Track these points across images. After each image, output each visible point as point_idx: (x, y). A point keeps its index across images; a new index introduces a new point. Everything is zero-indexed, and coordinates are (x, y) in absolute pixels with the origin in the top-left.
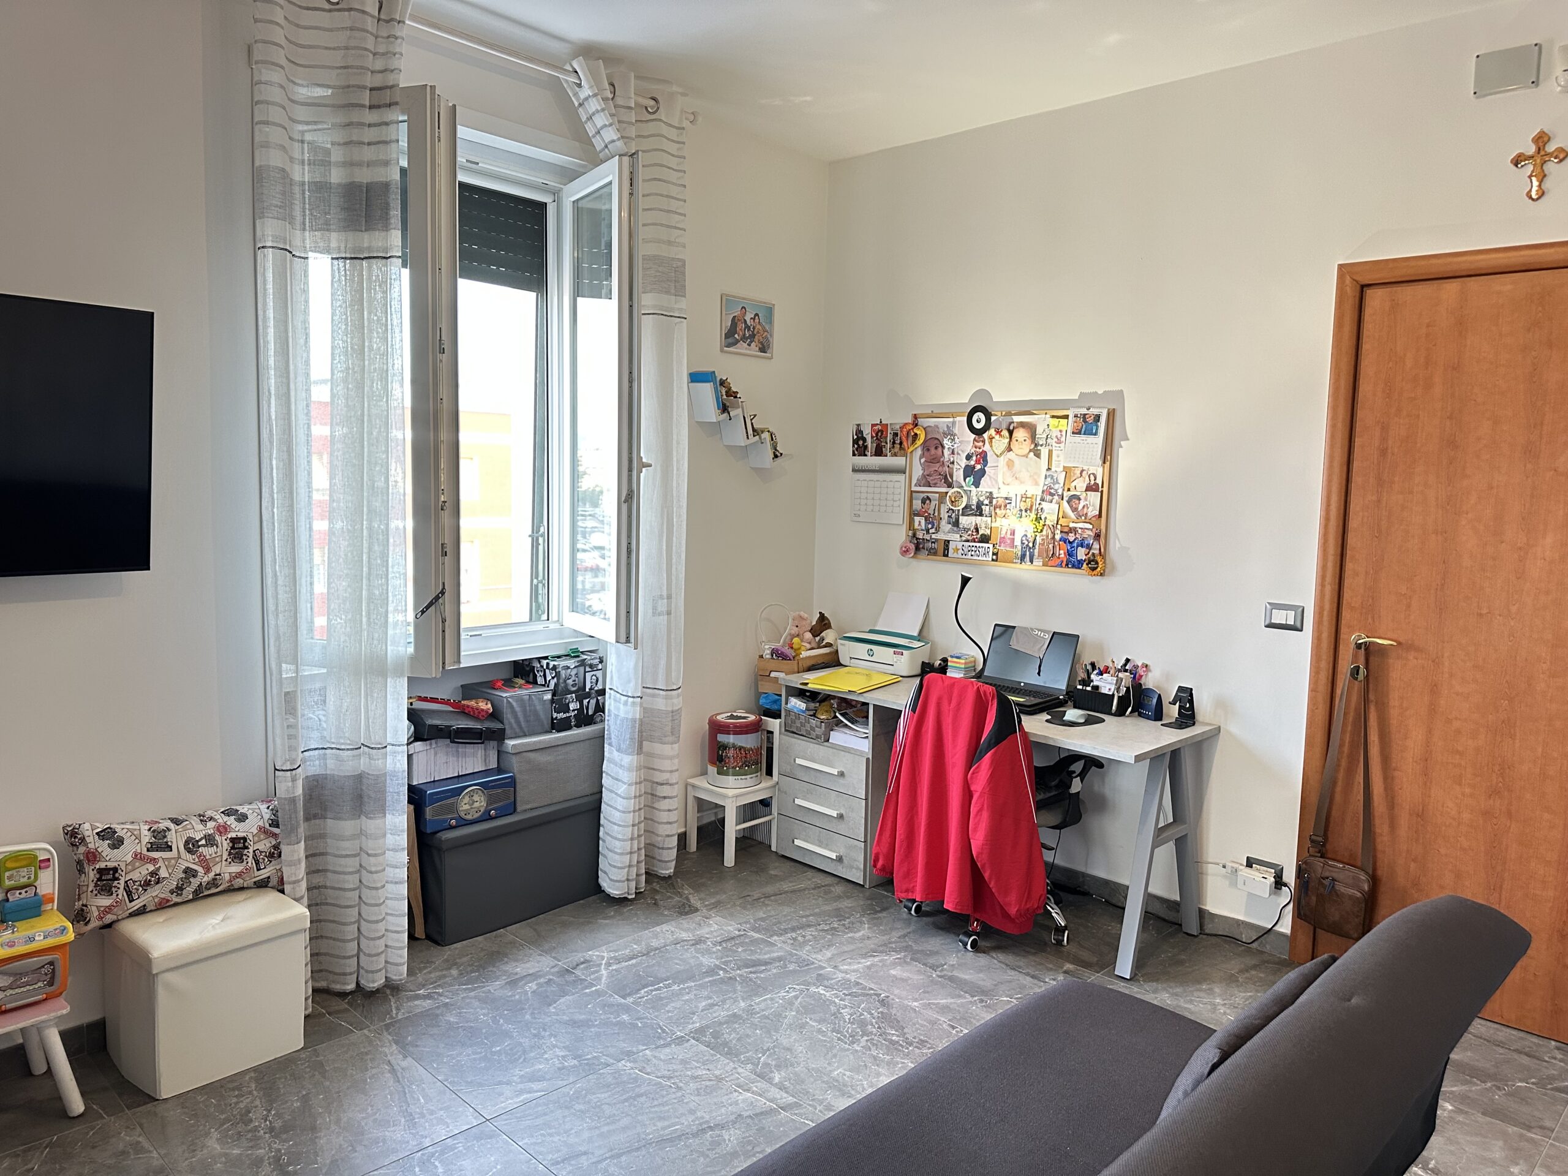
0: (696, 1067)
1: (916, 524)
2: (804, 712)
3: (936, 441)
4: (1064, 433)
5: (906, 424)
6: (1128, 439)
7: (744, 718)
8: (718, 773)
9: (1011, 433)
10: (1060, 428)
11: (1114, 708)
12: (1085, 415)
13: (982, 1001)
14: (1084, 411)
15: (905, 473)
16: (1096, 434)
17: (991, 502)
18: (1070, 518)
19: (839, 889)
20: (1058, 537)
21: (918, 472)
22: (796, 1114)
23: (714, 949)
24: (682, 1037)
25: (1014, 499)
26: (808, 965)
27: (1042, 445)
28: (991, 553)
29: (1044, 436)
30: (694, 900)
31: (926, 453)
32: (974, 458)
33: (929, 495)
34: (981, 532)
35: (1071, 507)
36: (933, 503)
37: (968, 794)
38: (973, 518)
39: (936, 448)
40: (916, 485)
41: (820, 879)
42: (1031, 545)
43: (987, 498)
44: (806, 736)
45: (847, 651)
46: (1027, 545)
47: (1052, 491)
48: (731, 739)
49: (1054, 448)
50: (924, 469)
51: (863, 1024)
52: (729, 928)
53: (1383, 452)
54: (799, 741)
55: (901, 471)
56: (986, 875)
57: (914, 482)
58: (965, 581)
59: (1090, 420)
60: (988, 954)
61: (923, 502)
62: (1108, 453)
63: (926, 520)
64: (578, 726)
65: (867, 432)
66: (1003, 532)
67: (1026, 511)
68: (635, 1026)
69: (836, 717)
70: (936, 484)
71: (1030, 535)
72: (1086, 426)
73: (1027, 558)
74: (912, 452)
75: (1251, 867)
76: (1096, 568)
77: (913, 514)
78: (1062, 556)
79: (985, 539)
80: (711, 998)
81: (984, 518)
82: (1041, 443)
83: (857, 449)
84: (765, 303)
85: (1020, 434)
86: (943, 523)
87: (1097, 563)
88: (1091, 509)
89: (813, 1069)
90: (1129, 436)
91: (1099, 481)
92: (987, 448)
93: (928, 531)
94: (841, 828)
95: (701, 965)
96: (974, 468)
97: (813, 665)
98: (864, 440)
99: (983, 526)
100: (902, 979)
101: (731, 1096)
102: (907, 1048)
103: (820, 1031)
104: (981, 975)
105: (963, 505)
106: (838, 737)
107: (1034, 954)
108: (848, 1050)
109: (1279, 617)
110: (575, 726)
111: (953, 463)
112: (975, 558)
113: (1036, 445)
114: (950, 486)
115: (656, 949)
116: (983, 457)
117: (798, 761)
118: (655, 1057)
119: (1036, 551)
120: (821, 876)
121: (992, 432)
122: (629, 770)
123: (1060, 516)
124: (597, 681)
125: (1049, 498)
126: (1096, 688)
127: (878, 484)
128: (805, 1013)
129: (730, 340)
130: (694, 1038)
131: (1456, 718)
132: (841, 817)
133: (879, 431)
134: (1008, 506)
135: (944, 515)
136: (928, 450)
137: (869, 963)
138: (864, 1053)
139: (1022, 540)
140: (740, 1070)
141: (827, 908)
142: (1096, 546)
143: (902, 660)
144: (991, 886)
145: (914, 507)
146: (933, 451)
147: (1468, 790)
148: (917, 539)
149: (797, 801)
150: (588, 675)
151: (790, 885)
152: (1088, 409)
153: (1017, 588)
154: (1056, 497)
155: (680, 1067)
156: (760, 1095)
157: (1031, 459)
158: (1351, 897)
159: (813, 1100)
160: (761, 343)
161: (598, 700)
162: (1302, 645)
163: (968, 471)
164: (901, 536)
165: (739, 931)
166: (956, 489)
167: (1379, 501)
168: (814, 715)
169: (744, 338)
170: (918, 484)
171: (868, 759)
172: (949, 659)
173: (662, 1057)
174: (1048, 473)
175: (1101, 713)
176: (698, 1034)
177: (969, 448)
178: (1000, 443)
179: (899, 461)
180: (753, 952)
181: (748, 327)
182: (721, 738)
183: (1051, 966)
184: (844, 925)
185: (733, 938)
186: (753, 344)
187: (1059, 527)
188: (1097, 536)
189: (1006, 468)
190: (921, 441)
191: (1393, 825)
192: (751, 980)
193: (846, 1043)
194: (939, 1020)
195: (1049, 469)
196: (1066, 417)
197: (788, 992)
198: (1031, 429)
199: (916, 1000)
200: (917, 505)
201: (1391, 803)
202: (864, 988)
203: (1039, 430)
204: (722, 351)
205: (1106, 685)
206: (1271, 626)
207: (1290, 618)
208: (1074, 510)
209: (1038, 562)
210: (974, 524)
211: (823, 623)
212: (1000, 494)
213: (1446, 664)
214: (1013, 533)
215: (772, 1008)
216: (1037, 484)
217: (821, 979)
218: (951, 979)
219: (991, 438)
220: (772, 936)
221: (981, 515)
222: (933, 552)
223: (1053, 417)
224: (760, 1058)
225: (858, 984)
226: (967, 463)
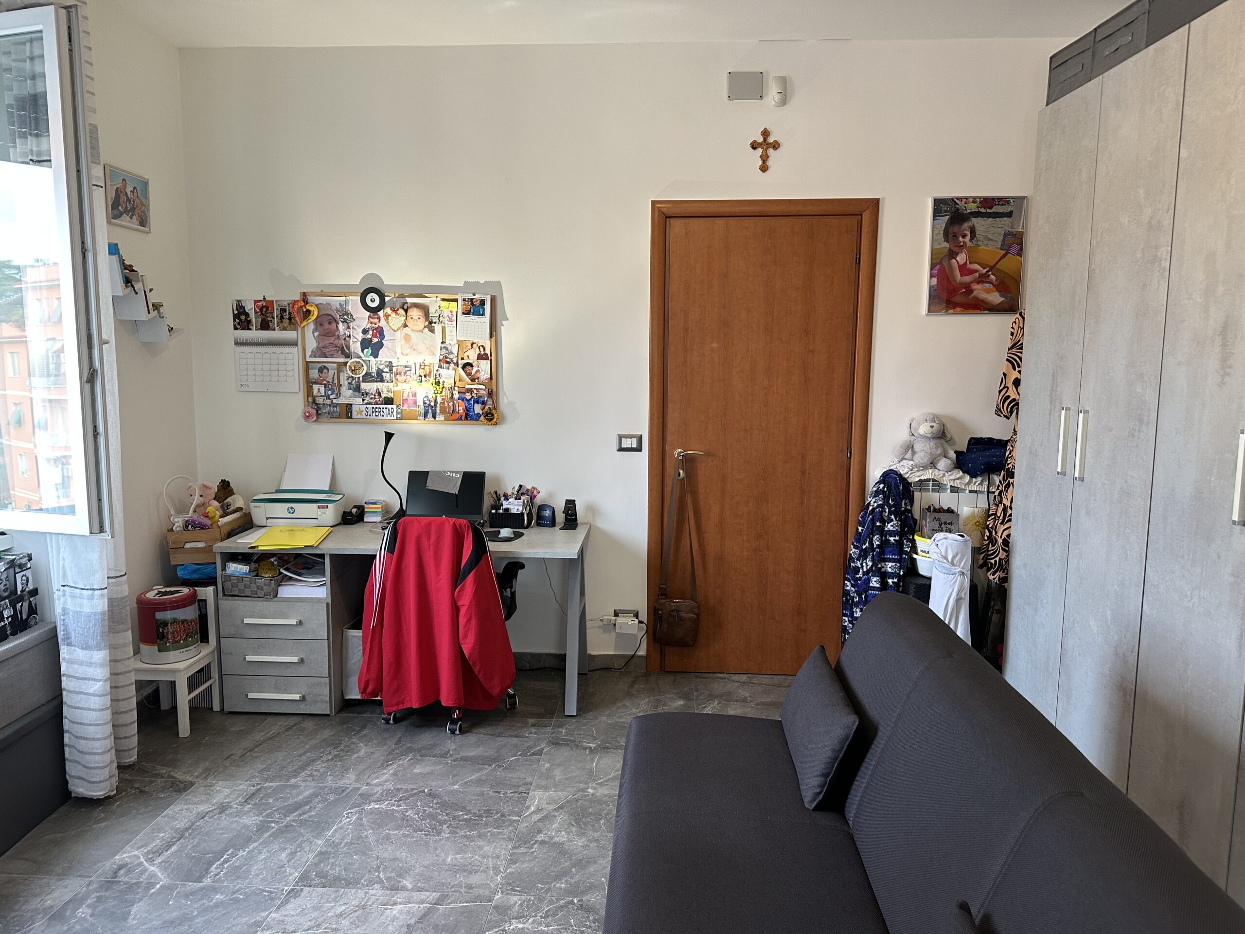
0: (332, 907)
1: (315, 392)
2: (247, 574)
3: (330, 317)
4: (454, 314)
5: (296, 302)
6: (508, 320)
7: (177, 592)
8: (159, 651)
9: (406, 311)
10: (450, 309)
11: (525, 523)
12: (472, 300)
13: (499, 766)
14: (471, 296)
15: (297, 346)
16: (483, 315)
17: (391, 370)
18: (466, 381)
19: (309, 724)
20: (456, 396)
21: (312, 344)
22: (451, 903)
23: (246, 809)
24: (293, 890)
25: (413, 367)
26: (343, 791)
27: (435, 323)
28: (395, 413)
29: (437, 315)
30: (179, 775)
31: (319, 327)
32: (371, 332)
33: (326, 365)
34: (383, 396)
35: (466, 372)
36: (331, 373)
37: (456, 609)
38: (376, 384)
39: (330, 323)
40: (310, 356)
41: (283, 722)
42: (432, 404)
43: (387, 366)
44: (253, 596)
45: (259, 513)
46: (429, 405)
47: (448, 360)
48: (168, 615)
49: (446, 326)
50: (318, 342)
51: (432, 817)
52: (241, 787)
53: (686, 330)
54: (240, 603)
55: (294, 344)
56: (476, 670)
57: (308, 353)
58: (389, 436)
59: (477, 303)
60: (472, 732)
61: (321, 370)
62: (493, 330)
63: (325, 387)
64: (14, 634)
65: (249, 307)
66: (406, 395)
67: (425, 376)
68: (237, 900)
69: (280, 573)
70: (332, 355)
71: (431, 395)
72: (474, 308)
73: (430, 415)
74: (304, 326)
75: (618, 616)
76: (492, 419)
77: (309, 384)
78: (462, 411)
79: (389, 401)
80: (285, 849)
81: (385, 384)
82: (434, 321)
83: (239, 324)
84: (141, 177)
85: (415, 313)
86: (344, 389)
87: (493, 415)
88: (482, 373)
89: (429, 865)
90: (509, 317)
91: (488, 352)
92: (383, 323)
93: (328, 397)
94: (303, 670)
95: (246, 827)
96: (371, 341)
97: (233, 530)
98: (247, 315)
99: (385, 390)
100: (428, 773)
101: (386, 914)
102: (482, 820)
103: (404, 835)
104: (481, 749)
105: (364, 373)
106: (287, 591)
107: (501, 721)
108: (441, 840)
109: (626, 443)
110: (11, 635)
111: (349, 337)
112: (380, 417)
113: (431, 323)
114: (348, 356)
115: (187, 829)
116: (380, 332)
117: (247, 621)
118: (285, 916)
119: (438, 409)
120: (284, 718)
121: (388, 310)
122: (102, 665)
123: (457, 380)
124: (28, 581)
125: (445, 365)
126: (507, 510)
127: (267, 356)
128: (379, 828)
129: (116, 212)
130: (305, 886)
131: (737, 495)
132: (302, 661)
133: (263, 307)
134: (408, 373)
135: (344, 382)
136: (321, 325)
137: (391, 771)
138: (456, 837)
139: (424, 401)
140: (373, 892)
141: (314, 742)
142: (490, 402)
143: (327, 513)
144: (479, 677)
145: (311, 376)
146: (326, 326)
147: (745, 538)
148: (317, 404)
149: (249, 658)
150: (18, 576)
151: (262, 734)
152: (474, 295)
153: (422, 440)
154: (452, 365)
155: (316, 914)
156: (409, 903)
157: (426, 333)
158: (690, 619)
159: (452, 887)
160: (140, 216)
161: (30, 602)
162: (642, 461)
163: (365, 344)
164: (297, 403)
165: (253, 786)
166: (354, 360)
167: (685, 362)
168: (257, 575)
169: (126, 211)
170: (313, 355)
171: (328, 604)
172: (366, 505)
173: (292, 913)
174: (443, 345)
175: (519, 528)
176: (305, 880)
177: (365, 324)
178: (396, 320)
179: (290, 335)
180: (285, 799)
181: (128, 200)
182: (159, 616)
183: (520, 725)
184: (342, 750)
185: (254, 794)
186: (134, 217)
187: (456, 388)
188: (490, 394)
189: (403, 341)
190: (315, 317)
191: (705, 569)
192: (306, 820)
193: (434, 836)
194: (484, 791)
195: (443, 343)
196: (456, 300)
197: (348, 817)
198: (425, 310)
199: (453, 784)
200: (314, 374)
201: (703, 554)
202: (407, 791)
203: (432, 310)
204: (108, 222)
205: (515, 506)
206: (621, 449)
207: (633, 443)
208: (468, 374)
209: (440, 418)
210: (375, 389)
211: (225, 489)
212: (399, 361)
213: (730, 462)
214: (415, 395)
215: (348, 834)
216: (434, 354)
217: (366, 798)
218: (463, 759)
219: (387, 316)
220: (288, 780)
221: (382, 381)
222: (332, 416)
223: (443, 300)
224: (378, 876)
225: (398, 790)
226: (364, 336)
